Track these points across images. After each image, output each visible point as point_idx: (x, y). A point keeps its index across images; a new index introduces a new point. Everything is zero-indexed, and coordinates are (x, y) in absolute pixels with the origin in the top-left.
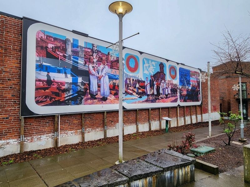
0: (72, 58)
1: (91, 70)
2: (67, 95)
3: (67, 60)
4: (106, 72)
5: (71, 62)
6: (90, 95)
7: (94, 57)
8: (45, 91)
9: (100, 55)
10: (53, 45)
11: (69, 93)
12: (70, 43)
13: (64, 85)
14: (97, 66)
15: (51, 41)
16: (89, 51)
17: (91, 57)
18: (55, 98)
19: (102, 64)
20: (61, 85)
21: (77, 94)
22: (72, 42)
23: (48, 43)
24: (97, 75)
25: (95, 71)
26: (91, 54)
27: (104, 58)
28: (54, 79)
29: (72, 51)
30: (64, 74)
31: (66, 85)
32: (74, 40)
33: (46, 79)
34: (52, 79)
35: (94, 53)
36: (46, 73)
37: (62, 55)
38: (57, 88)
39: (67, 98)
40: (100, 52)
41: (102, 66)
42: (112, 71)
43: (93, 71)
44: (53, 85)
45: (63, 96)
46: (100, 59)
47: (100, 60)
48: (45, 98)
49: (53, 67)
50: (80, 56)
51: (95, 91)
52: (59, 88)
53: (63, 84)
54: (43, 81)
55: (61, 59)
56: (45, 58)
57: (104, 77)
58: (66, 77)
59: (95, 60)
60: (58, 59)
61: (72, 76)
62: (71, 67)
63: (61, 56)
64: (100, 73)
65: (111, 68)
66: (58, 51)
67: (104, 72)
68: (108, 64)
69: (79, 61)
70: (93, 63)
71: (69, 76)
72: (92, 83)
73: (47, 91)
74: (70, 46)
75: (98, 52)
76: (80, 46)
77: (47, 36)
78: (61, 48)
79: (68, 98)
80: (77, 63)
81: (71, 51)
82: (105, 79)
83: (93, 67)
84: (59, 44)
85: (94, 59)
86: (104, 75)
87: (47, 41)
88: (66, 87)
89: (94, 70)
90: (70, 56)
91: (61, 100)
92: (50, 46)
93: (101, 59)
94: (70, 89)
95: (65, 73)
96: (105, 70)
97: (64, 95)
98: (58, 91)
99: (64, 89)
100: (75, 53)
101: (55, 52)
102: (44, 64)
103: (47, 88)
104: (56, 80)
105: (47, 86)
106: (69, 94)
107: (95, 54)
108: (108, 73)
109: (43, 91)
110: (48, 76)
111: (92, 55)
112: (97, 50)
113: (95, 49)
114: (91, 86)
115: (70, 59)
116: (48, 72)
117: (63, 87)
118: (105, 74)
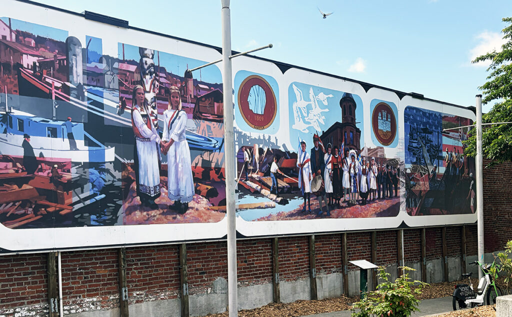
0: (86, 94)
1: (138, 126)
2: (75, 199)
3: (73, 100)
4: (183, 131)
5: (84, 105)
6: (138, 198)
7: (148, 88)
8: (20, 187)
9: (162, 80)
10: (35, 59)
11: (82, 192)
12: (78, 51)
13: (69, 171)
14: (156, 111)
15: (30, 47)
16: (133, 68)
17: (139, 86)
18: (46, 207)
19: (170, 107)
20: (60, 171)
21: (103, 196)
22: (84, 46)
23: (22, 54)
24: (158, 140)
25: (150, 127)
26: (137, 77)
27: (174, 89)
28: (41, 154)
29: (87, 73)
30: (67, 140)
31: (74, 170)
32: (90, 40)
33: (20, 153)
34: (37, 154)
35: (145, 74)
36: (20, 139)
37: (58, 84)
38: (52, 179)
39: (77, 207)
40: (163, 70)
41: (169, 113)
42: (198, 125)
43: (145, 127)
44: (41, 170)
45: (67, 202)
46: (163, 91)
47: (164, 96)
48: (23, 206)
49: (38, 119)
50: (106, 85)
51: (152, 185)
52: (55, 179)
53: (64, 166)
54: (14, 160)
55: (57, 98)
56: (16, 96)
57: (177, 144)
58: (73, 146)
59: (149, 96)
60: (49, 96)
61: (89, 143)
62: (84, 119)
63: (57, 88)
64: (165, 134)
65: (195, 118)
66: (49, 74)
67: (176, 130)
68: (186, 105)
69: (106, 102)
70: (145, 103)
71: (80, 143)
72: (145, 164)
73: (25, 187)
74: (80, 58)
75: (158, 70)
76: (107, 57)
77: (19, 33)
78: (57, 66)
79: (81, 205)
80: (101, 106)
81: (84, 73)
82: (179, 151)
83: (143, 116)
84: (50, 56)
85: (145, 91)
86: (176, 139)
87: (19, 47)
88: (73, 174)
89: (148, 123)
90: (80, 87)
91: (63, 213)
92: (28, 61)
93: (168, 91)
94: (86, 181)
95: (71, 136)
96: (177, 123)
97: (71, 197)
98: (52, 187)
99: (69, 181)
100: (95, 77)
101: (40, 78)
102: (16, 113)
103: (26, 180)
104: (48, 155)
105: (25, 174)
106: (82, 196)
107: (148, 77)
108: (187, 133)
109: (15, 187)
110: (26, 146)
111: (142, 83)
112: (152, 65)
113: (149, 61)
114: (141, 173)
115: (80, 96)
116: (27, 136)
117: (67, 176)
118: (180, 136)
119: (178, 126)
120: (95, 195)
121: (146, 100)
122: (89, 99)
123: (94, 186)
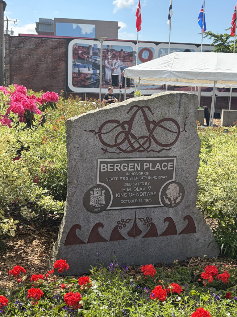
0: (93, 58)
1: (106, 64)
2: (89, 82)
3: (90, 60)
4: (119, 65)
5: (92, 60)
6: (105, 82)
7: (109, 55)
8: (77, 79)
9: (113, 52)
10: (82, 51)
12: (92, 48)
13: (88, 75)
14: (111, 61)
15: (80, 49)
16: (105, 50)
17: (107, 55)
18: (82, 83)
19: (115, 59)
20: (86, 76)
21: (96, 81)
22: (93, 47)
23: (79, 51)
24: (111, 68)
25: (109, 65)
26: (106, 53)
27: (117, 54)
28: (82, 72)
32: (94, 45)
33: (77, 72)
34: (81, 72)
35: (109, 51)
36: (78, 69)
38: (84, 77)
39: (89, 84)
40: (114, 50)
41: (115, 61)
43: (108, 65)
44: (82, 75)
45: (87, 82)
47: (114, 57)
48: (77, 83)
49: (81, 64)
50: (98, 55)
51: (109, 79)
52: (85, 77)
54: (76, 73)
55: (86, 59)
56: (77, 60)
57: (117, 69)
58: (89, 70)
59: (109, 57)
60: (84, 59)
61: (93, 69)
62: (92, 64)
63: (86, 57)
64: (113, 66)
65: (123, 61)
66: (84, 54)
67: (117, 65)
69: (98, 59)
70: (108, 59)
72: (107, 74)
74: (92, 50)
75: (112, 50)
76: (99, 49)
77: (78, 46)
78: (86, 52)
79: (90, 83)
80: (96, 60)
81: (93, 53)
82: (117, 70)
83: (107, 62)
84: (85, 50)
85: (108, 56)
86: (117, 67)
87: (78, 49)
89: (109, 64)
90: (91, 57)
91: (86, 85)
93: (115, 55)
94: (92, 78)
95: (89, 68)
96: (117, 63)
98: (84, 79)
99: (88, 78)
100: (95, 54)
101: (82, 55)
102: (77, 63)
104: (83, 72)
106: (91, 81)
107: (109, 52)
110: (79, 70)
111: (108, 54)
112: (111, 49)
113: (110, 48)
114: (106, 76)
115: (91, 58)
116: (79, 68)
118: (118, 67)
119: (117, 64)
120: (94, 81)
121: (108, 58)
122: (93, 59)
123: (94, 79)
